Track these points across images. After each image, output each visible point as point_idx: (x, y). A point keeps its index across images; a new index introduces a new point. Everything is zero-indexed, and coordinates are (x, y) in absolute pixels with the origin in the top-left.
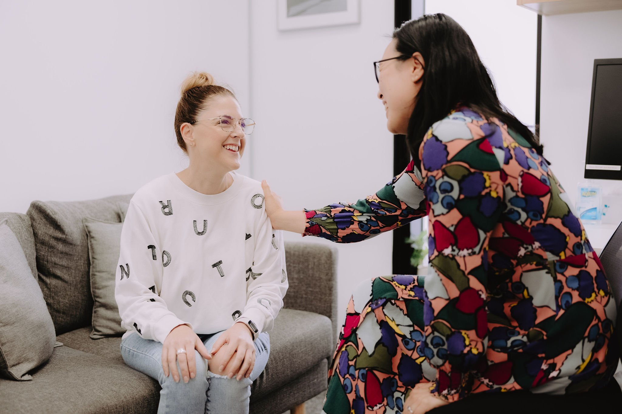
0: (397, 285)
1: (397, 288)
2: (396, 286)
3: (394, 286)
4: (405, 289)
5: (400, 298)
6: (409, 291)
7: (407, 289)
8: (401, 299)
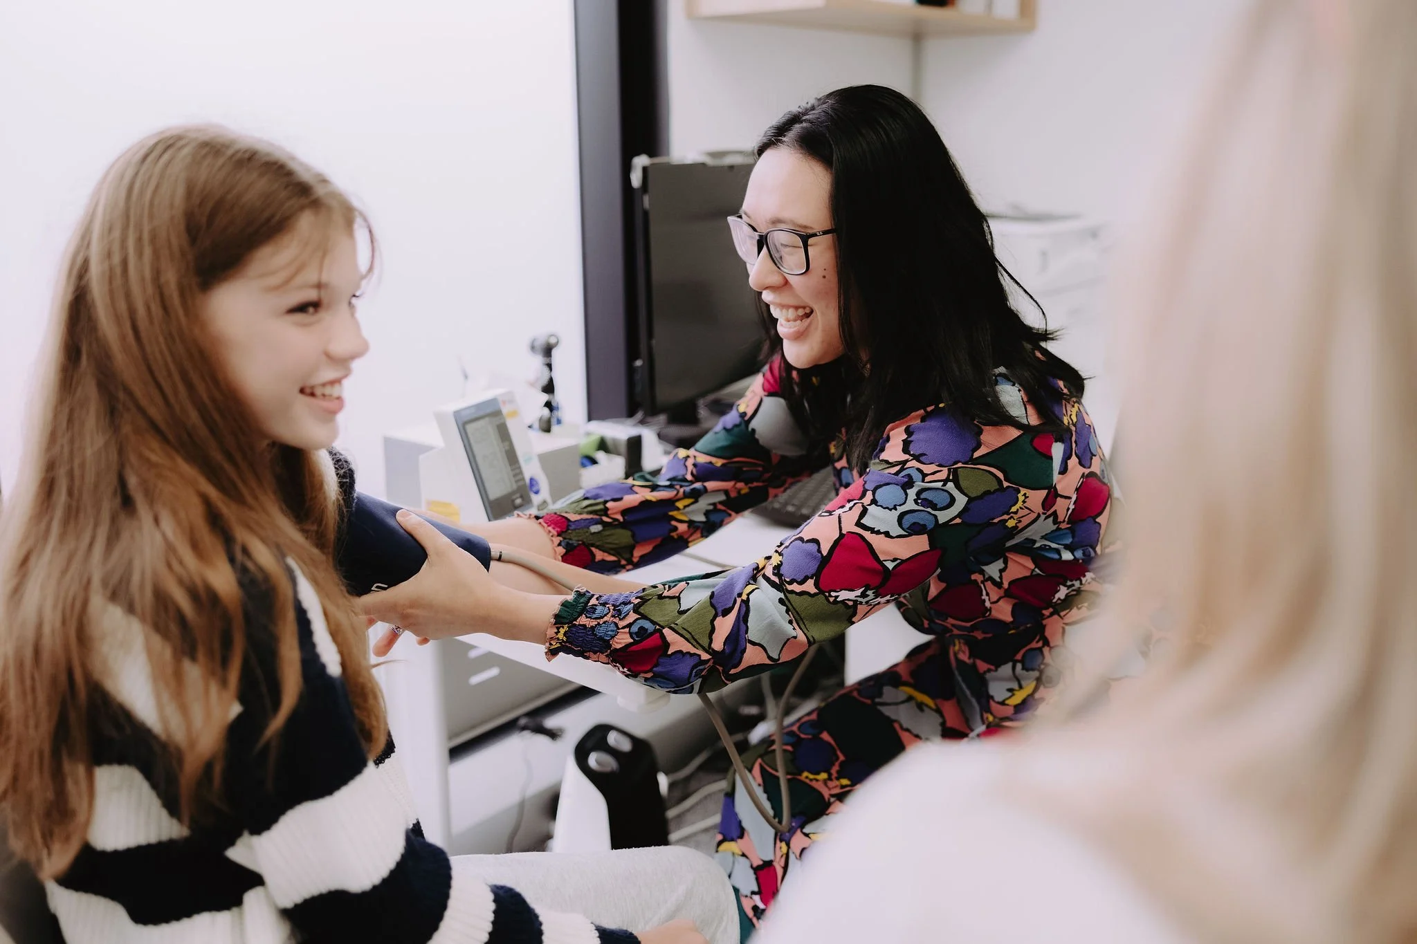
0: (811, 776)
1: (814, 784)
2: (811, 780)
3: (807, 781)
4: (830, 778)
5: (829, 799)
6: (838, 779)
7: (833, 777)
8: (832, 800)
